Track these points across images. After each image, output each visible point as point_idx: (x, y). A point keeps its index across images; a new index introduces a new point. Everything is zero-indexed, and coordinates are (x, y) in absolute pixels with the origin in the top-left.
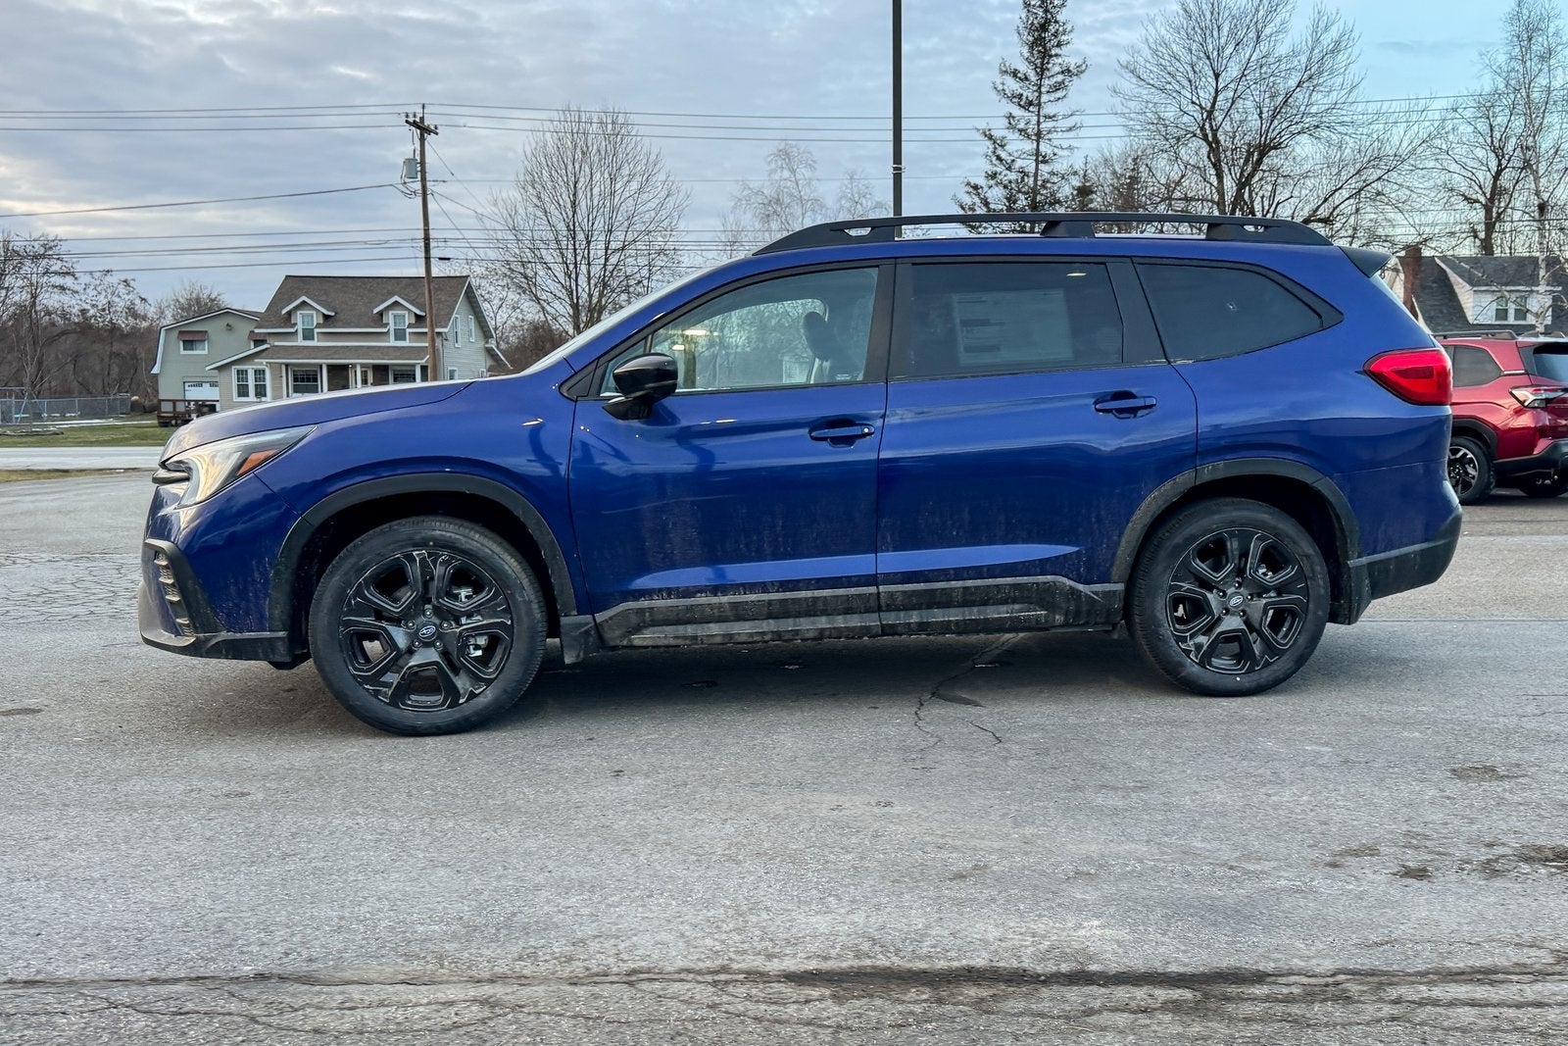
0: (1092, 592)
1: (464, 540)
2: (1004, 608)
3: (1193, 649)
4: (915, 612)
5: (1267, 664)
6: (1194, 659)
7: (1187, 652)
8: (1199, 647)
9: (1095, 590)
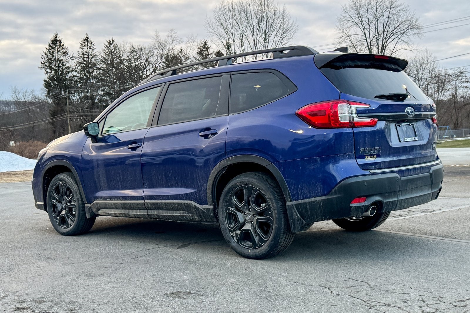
0: (203, 208)
1: (67, 179)
2: (178, 212)
3: (235, 236)
4: (156, 211)
5: (260, 246)
6: (236, 240)
7: (233, 237)
8: (237, 235)
9: (203, 207)
